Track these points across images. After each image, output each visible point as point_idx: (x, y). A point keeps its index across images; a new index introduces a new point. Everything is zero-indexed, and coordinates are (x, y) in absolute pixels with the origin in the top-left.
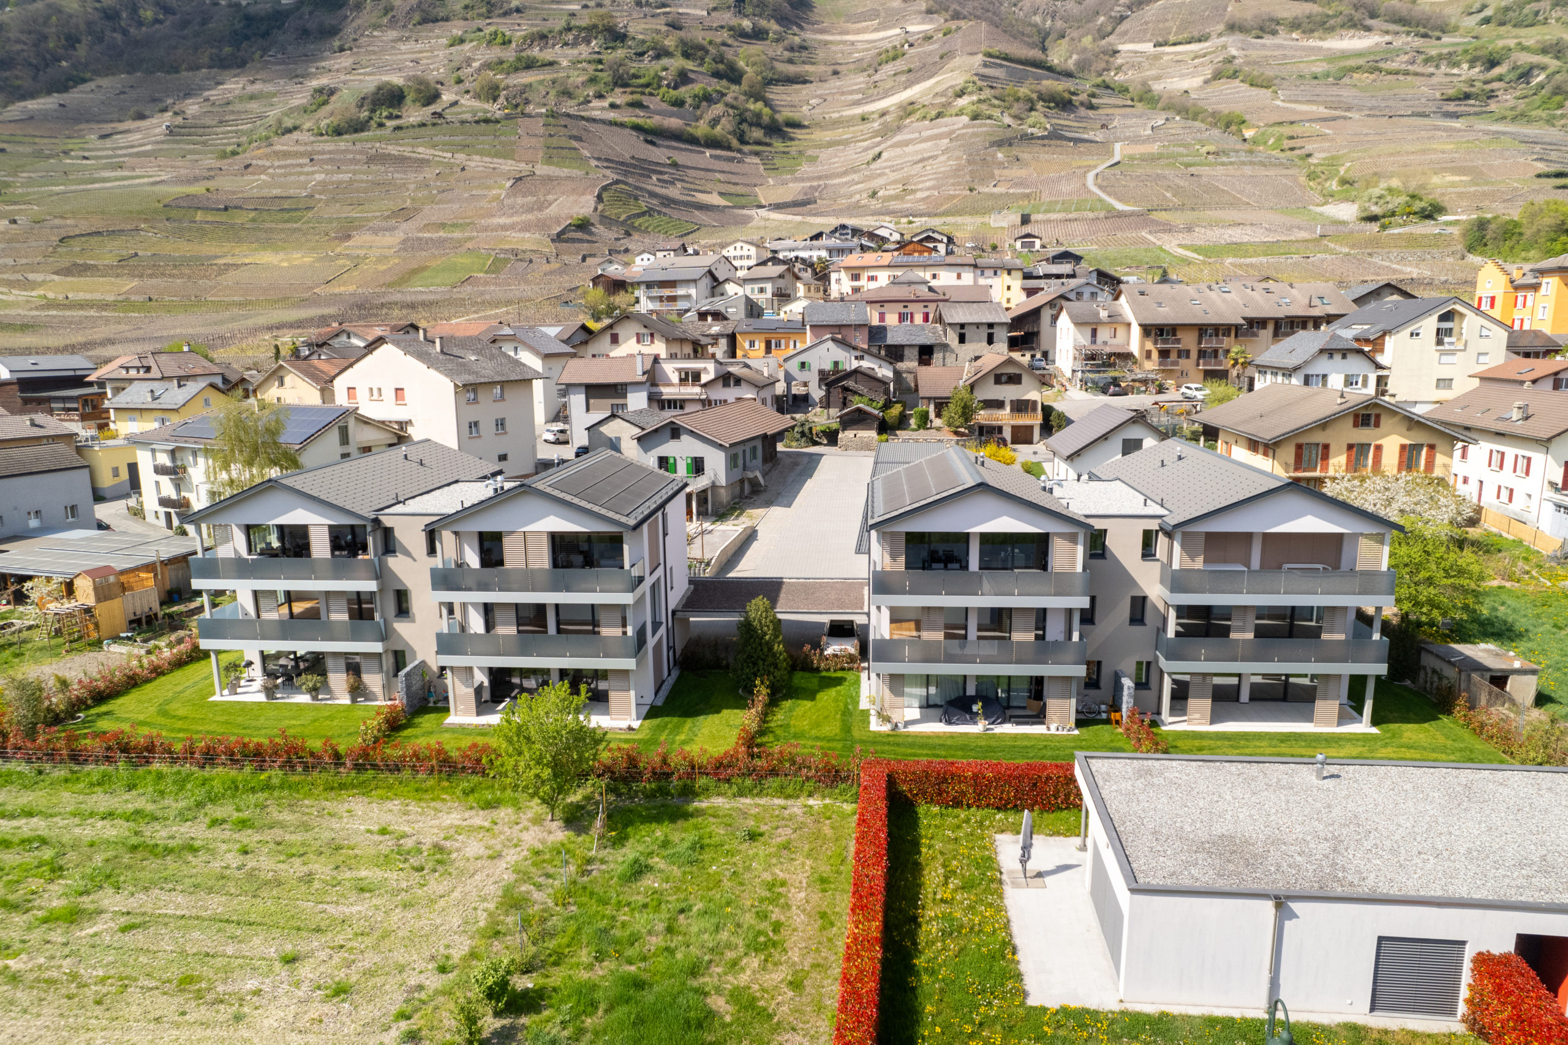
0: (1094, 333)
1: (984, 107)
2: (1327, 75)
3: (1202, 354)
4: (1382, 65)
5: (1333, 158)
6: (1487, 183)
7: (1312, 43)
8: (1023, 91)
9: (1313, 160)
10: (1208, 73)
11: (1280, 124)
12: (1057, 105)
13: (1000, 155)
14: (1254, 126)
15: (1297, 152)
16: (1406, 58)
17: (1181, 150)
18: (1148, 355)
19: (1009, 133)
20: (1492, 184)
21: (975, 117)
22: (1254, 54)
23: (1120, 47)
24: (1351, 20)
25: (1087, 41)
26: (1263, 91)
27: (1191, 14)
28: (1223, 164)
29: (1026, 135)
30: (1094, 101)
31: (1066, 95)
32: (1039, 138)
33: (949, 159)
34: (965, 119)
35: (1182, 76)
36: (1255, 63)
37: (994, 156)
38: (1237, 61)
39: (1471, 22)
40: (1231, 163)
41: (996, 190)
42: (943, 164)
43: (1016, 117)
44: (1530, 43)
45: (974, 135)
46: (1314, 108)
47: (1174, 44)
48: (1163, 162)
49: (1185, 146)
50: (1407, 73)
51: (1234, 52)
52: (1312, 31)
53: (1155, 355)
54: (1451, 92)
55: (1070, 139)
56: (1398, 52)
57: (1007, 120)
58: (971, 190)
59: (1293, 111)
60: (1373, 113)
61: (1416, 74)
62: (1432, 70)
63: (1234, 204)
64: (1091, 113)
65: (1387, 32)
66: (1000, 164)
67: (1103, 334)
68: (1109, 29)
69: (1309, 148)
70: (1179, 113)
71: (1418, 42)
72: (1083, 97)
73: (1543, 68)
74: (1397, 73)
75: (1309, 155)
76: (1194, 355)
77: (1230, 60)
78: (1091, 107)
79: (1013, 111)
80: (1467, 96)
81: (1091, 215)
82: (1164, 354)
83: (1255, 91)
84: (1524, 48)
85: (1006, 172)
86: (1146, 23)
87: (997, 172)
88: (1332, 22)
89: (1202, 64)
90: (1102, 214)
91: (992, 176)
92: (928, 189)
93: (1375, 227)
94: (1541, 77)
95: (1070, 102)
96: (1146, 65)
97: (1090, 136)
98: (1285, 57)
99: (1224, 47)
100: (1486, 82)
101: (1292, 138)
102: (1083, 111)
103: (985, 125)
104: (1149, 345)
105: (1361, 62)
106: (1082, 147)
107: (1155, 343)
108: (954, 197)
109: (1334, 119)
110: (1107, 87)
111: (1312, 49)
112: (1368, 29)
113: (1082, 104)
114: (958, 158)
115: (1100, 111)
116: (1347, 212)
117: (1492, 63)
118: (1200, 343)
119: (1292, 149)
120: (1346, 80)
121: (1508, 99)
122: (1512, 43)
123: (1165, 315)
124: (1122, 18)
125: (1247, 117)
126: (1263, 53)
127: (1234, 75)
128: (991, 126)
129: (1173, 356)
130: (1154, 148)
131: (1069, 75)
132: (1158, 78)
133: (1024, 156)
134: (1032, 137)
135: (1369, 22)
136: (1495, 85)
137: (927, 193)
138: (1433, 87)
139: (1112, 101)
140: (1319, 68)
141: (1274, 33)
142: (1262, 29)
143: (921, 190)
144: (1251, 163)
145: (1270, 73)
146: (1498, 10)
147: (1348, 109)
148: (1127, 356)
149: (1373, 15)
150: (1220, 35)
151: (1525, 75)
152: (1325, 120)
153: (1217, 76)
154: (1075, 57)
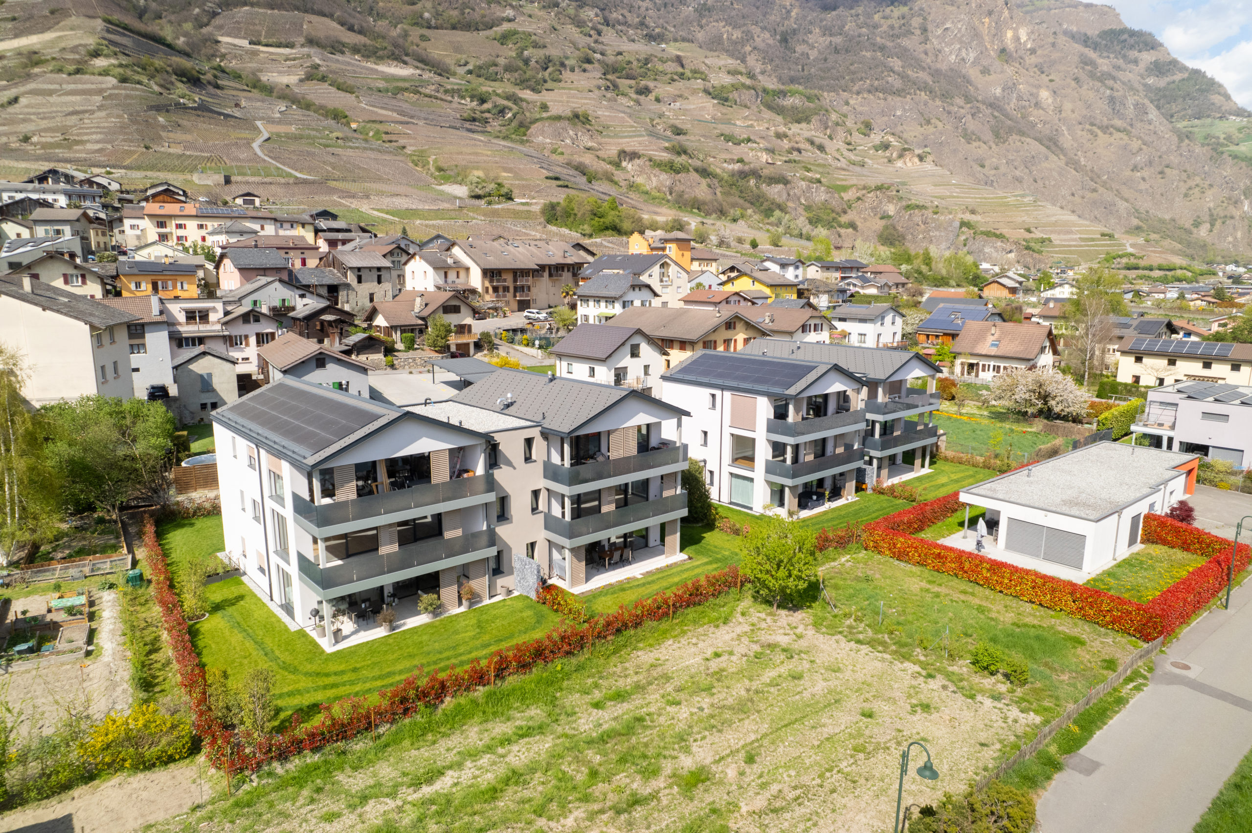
0: (446, 273)
1: (129, 72)
2: (387, 91)
3: (516, 289)
4: (420, 89)
5: (422, 151)
6: (523, 179)
7: (369, 65)
8: (158, 63)
9: (409, 150)
10: (302, 74)
11: (374, 122)
12: (189, 81)
13: (161, 119)
14: (354, 121)
15: (393, 144)
16: (433, 87)
17: (313, 133)
18: (487, 290)
19: (162, 101)
20: (526, 180)
21: (124, 80)
22: (334, 66)
23: (220, 38)
24: (393, 54)
25: (188, 26)
26: (348, 95)
27: (274, 23)
28: (351, 148)
29: (180, 104)
30: (219, 82)
31: (196, 74)
32: (192, 108)
33: (109, 116)
34: (111, 81)
35: (279, 72)
36: (335, 73)
37: (155, 119)
38: (321, 69)
39: (461, 71)
40: (357, 148)
41: (171, 150)
42: (105, 120)
43: (161, 86)
44: (499, 91)
45: (127, 96)
46: (390, 113)
47: (267, 45)
48: (304, 141)
49: (317, 130)
50: (436, 98)
51: (318, 61)
52: (368, 57)
53: (491, 290)
54: (465, 115)
55: (220, 114)
56: (428, 83)
57: (156, 88)
58: (147, 148)
59: (376, 113)
60: (429, 122)
61: (442, 100)
62: (449, 98)
63: (379, 179)
64: (219, 92)
65: (417, 68)
66: (164, 127)
67: (452, 276)
68: (205, 20)
69: (402, 142)
70: (293, 103)
71: (438, 78)
72: (209, 76)
73: (510, 109)
74: (430, 97)
75: (404, 147)
76: (512, 290)
77: (316, 67)
78: (218, 87)
79: (157, 79)
80: (474, 120)
81: (283, 181)
82: (496, 289)
83: (342, 94)
84: (497, 95)
85: (171, 135)
86: (238, 22)
87: (163, 134)
88: (381, 53)
89: (294, 66)
90: (291, 181)
91: (161, 137)
92: (98, 142)
93: (482, 203)
94: (510, 115)
95: (199, 79)
96: (246, 58)
97: (228, 111)
98: (355, 72)
99: (309, 56)
100: (482, 112)
101: (387, 133)
102: (211, 89)
103: (137, 89)
104: (487, 284)
105: (407, 85)
106: (232, 122)
107: (491, 281)
108: (132, 153)
109: (407, 123)
110: (223, 71)
111: (372, 69)
112: (405, 63)
113: (209, 83)
114: (118, 116)
115: (225, 91)
116: (461, 191)
117: (483, 101)
118: (515, 281)
119: (391, 141)
120: (399, 96)
121: (495, 125)
122: (490, 90)
123: (494, 263)
124: (215, 14)
125: (347, 113)
126: (338, 66)
127: (323, 79)
128: (143, 90)
129: (501, 290)
130: (293, 129)
131: (187, 55)
132: (261, 71)
133: (184, 123)
134: (185, 107)
135: (406, 58)
136: (487, 115)
137: (98, 146)
138: (454, 110)
139: (231, 84)
140: (381, 84)
141: (343, 53)
142: (333, 47)
143: (88, 141)
144: (371, 149)
145: (350, 82)
146: (475, 66)
147: (412, 117)
148: (473, 291)
149: (407, 55)
150: (302, 46)
151: (502, 111)
152: (401, 123)
153: (309, 77)
154: (182, 39)
